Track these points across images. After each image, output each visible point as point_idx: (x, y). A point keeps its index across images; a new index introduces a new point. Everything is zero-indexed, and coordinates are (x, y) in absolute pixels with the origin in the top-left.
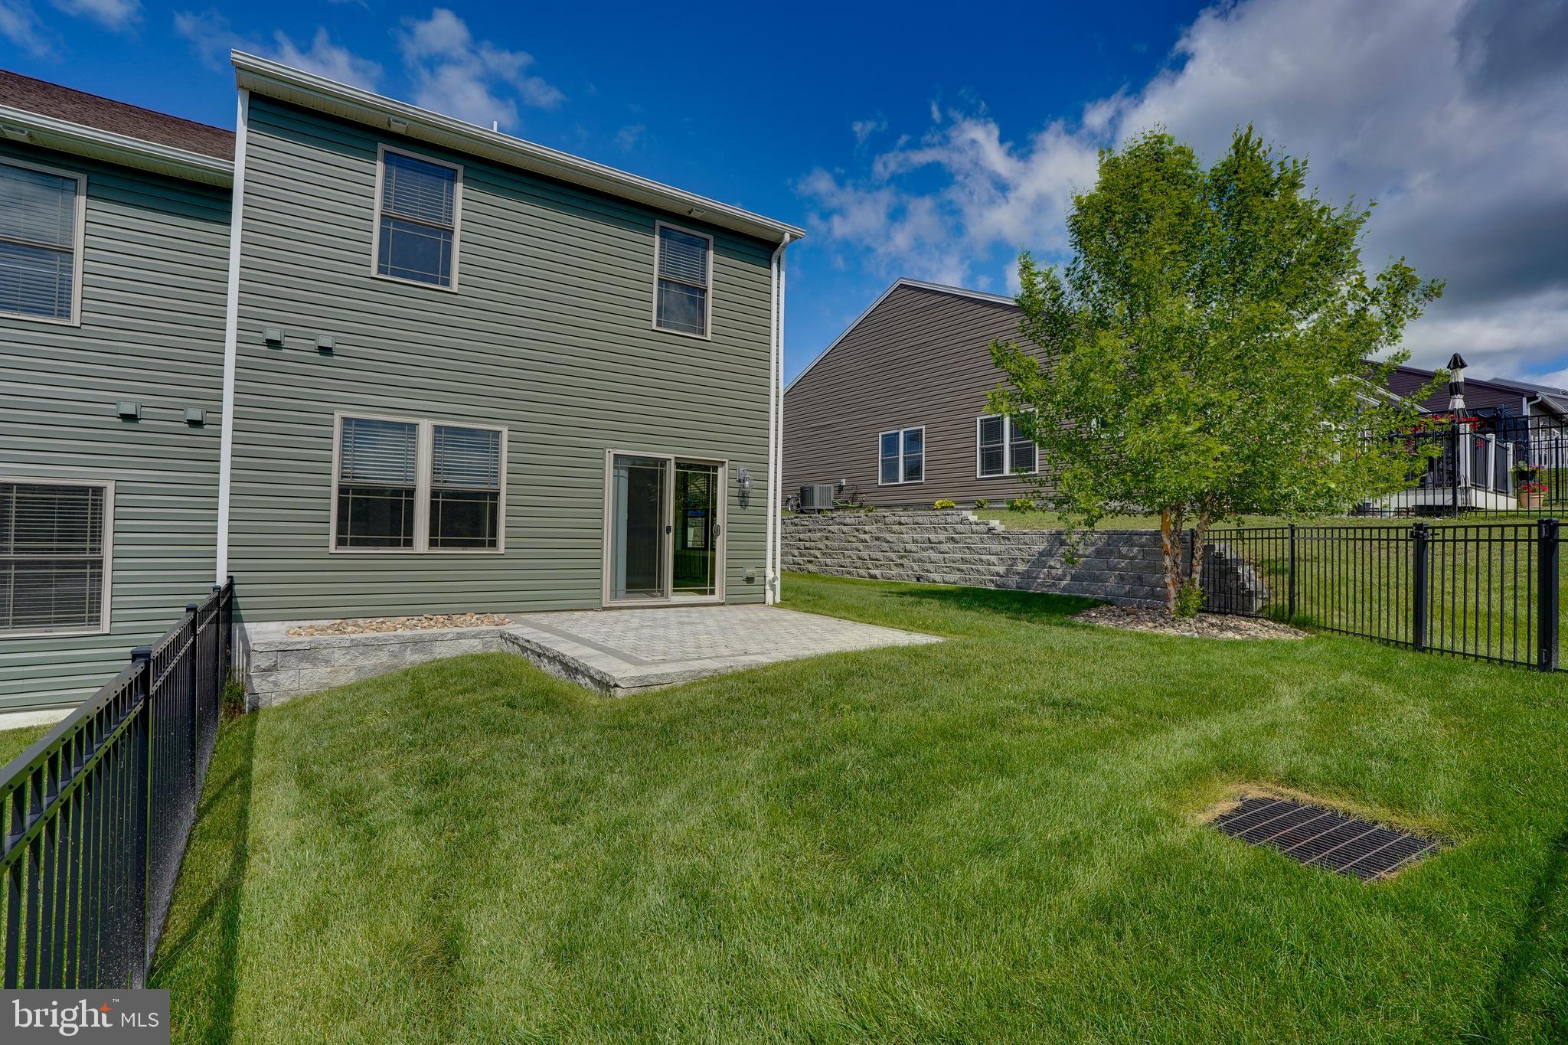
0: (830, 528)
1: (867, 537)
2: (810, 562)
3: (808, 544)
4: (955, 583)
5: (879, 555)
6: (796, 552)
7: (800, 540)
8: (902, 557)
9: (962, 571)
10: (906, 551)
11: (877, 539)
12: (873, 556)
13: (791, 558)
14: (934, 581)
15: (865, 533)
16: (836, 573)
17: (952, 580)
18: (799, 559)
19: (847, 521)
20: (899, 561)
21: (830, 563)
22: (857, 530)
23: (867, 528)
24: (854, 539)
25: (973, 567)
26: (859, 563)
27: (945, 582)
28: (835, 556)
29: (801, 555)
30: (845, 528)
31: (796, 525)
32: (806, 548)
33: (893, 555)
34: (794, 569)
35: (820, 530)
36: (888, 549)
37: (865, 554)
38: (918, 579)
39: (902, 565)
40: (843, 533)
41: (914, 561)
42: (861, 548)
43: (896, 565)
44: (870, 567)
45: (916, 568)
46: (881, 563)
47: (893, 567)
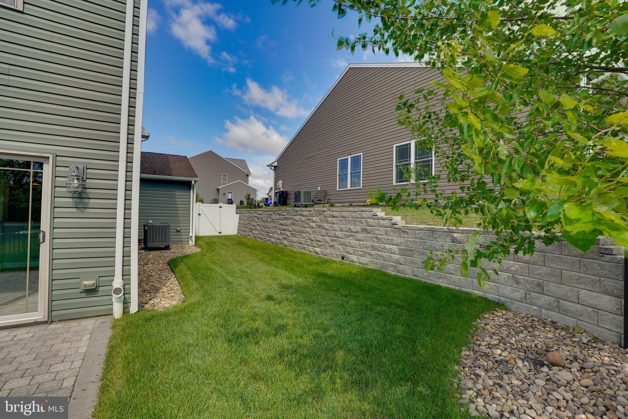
0: (295, 218)
1: (314, 225)
2: (285, 238)
3: (285, 227)
4: (367, 264)
5: (320, 238)
6: (279, 232)
7: (281, 224)
8: (333, 241)
9: (372, 255)
10: (336, 237)
11: (320, 226)
12: (317, 239)
13: (276, 235)
14: (353, 261)
15: (313, 222)
16: (297, 248)
17: (364, 262)
18: (280, 237)
19: (304, 213)
20: (331, 244)
21: (294, 241)
22: (309, 220)
23: (314, 219)
24: (307, 226)
25: (380, 253)
26: (309, 242)
27: (360, 263)
28: (297, 236)
29: (281, 234)
30: (303, 218)
31: (280, 215)
32: (284, 230)
33: (328, 239)
34: (278, 243)
35: (291, 219)
36: (325, 234)
37: (312, 237)
38: (343, 258)
39: (333, 246)
40: (302, 222)
41: (341, 245)
42: (311, 232)
43: (330, 246)
44: (315, 245)
45: (341, 249)
46: (321, 243)
47: (328, 248)
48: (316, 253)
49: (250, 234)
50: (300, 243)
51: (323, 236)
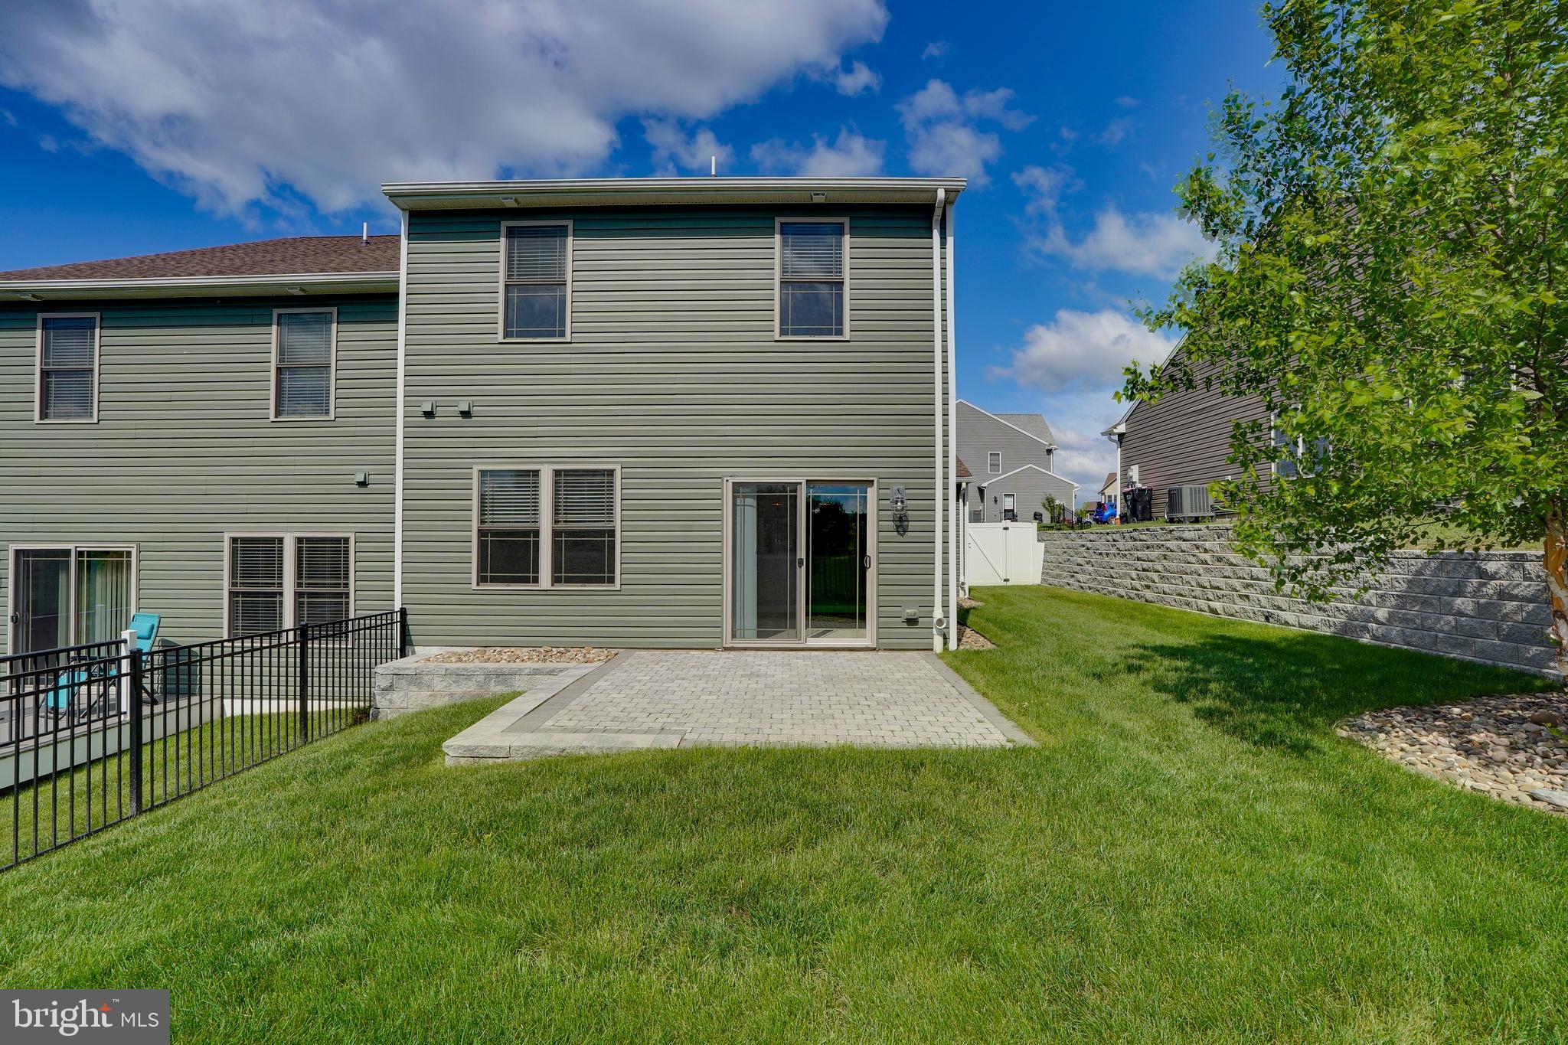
0: (1168, 544)
1: (1207, 557)
2: (1148, 587)
3: (1146, 565)
4: (1314, 628)
5: (1220, 582)
6: (1134, 574)
7: (1139, 559)
8: (1247, 586)
9: (1324, 611)
10: (1252, 578)
11: (1220, 560)
12: (1215, 584)
13: (1129, 581)
14: (1287, 623)
15: (1206, 551)
16: (1174, 603)
17: (1310, 624)
18: (1137, 584)
19: (1187, 535)
20: (1244, 592)
21: (1167, 591)
22: (1198, 548)
23: (1207, 545)
24: (1193, 560)
25: (1340, 605)
26: (1198, 591)
27: (1301, 626)
28: (1173, 581)
29: (1140, 578)
30: (1184, 545)
31: (1135, 540)
32: (1144, 570)
33: (1236, 583)
34: (1133, 596)
35: (1159, 547)
36: (1231, 575)
37: (1204, 580)
38: (1267, 619)
39: (1247, 597)
40: (1182, 551)
41: (1263, 593)
42: (1201, 571)
43: (1240, 596)
44: (1211, 597)
45: (1264, 602)
46: (1222, 592)
47: (1238, 600)
48: (1213, 611)
49: (1072, 581)
50: (1181, 595)
51: (1225, 577)
